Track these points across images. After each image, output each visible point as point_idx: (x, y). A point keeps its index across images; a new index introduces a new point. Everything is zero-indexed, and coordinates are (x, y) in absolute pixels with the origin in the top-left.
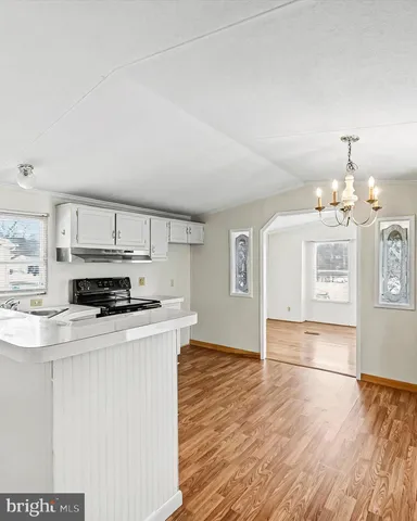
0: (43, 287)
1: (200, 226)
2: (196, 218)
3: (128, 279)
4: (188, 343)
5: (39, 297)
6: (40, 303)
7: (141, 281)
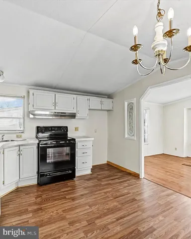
0: (22, 129)
1: (110, 100)
2: (110, 96)
3: (67, 127)
4: (106, 162)
5: (19, 134)
6: (21, 137)
7: (76, 129)
